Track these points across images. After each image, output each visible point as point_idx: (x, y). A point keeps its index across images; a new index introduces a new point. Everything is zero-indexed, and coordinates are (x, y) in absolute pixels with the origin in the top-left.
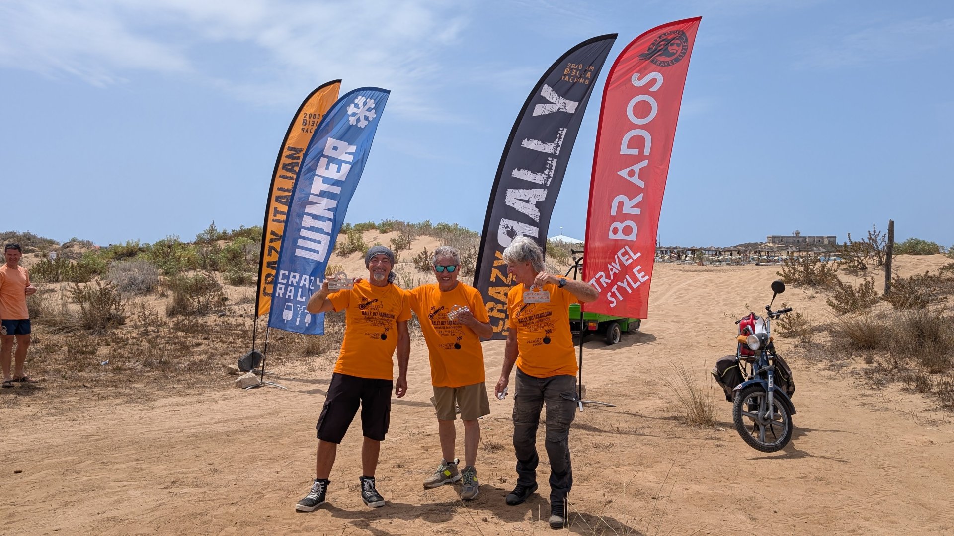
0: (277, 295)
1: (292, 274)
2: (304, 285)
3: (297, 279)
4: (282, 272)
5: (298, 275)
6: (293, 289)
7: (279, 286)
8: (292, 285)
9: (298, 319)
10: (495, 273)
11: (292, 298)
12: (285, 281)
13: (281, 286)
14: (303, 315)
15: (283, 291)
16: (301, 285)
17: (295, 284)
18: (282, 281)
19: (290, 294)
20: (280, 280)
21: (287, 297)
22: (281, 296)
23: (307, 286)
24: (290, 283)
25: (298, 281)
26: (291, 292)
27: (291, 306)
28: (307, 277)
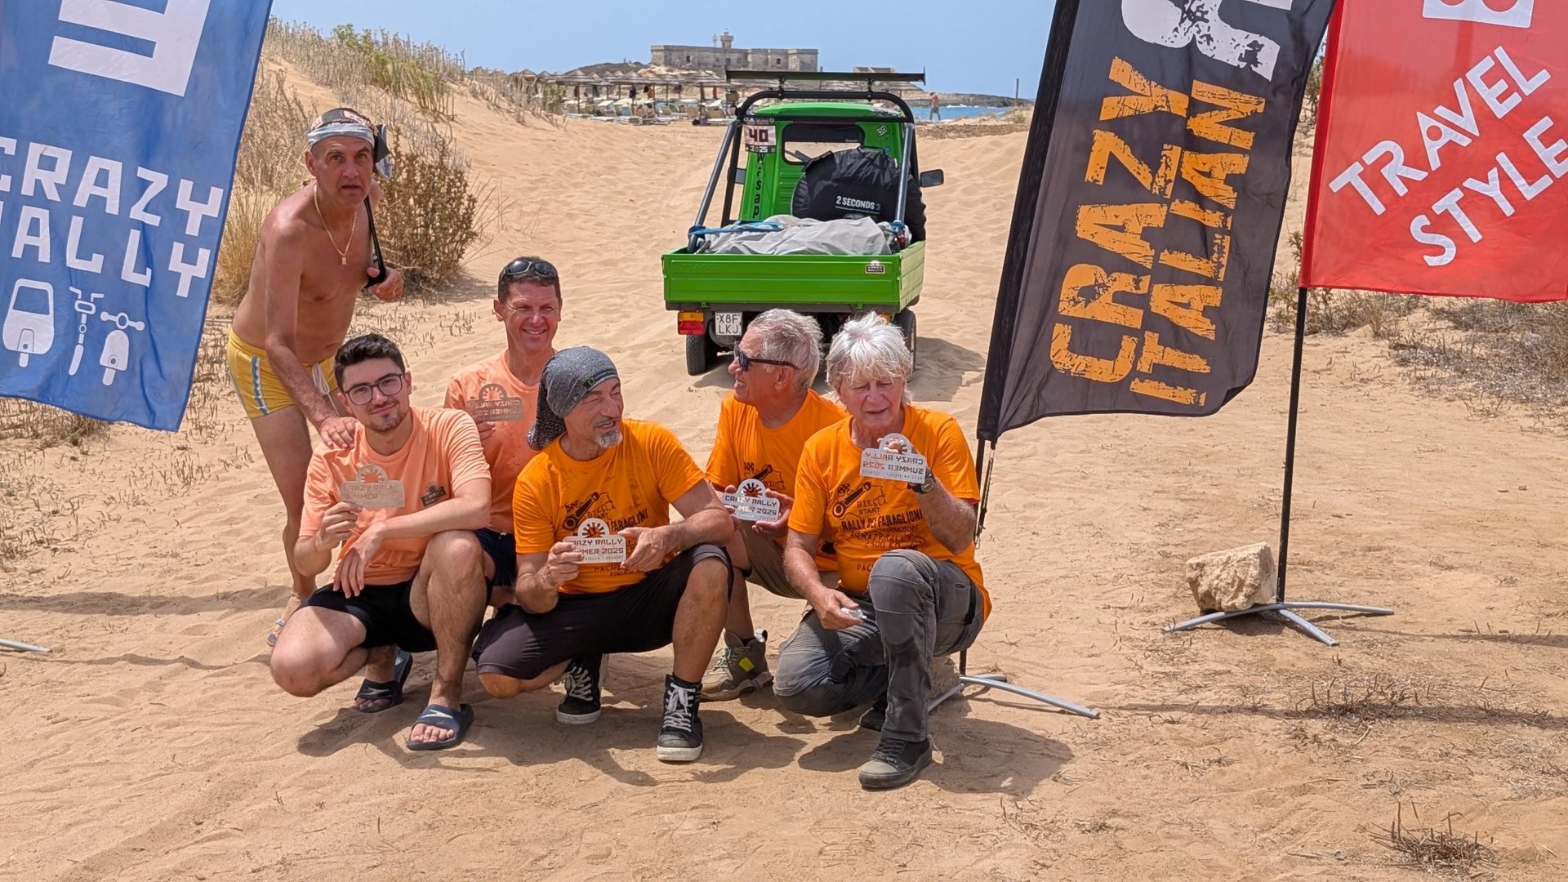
1: (35, 150)
2: (97, 202)
3: (61, 174)
5: (63, 156)
6: (43, 215)
8: (39, 198)
9: (79, 351)
10: (1106, 144)
11: (44, 256)
12: (5, 183)
14: (99, 334)
16: (80, 200)
17: (52, 195)
19: (32, 241)
21: (16, 252)
23: (112, 208)
24: (27, 189)
25: (63, 182)
26: (34, 229)
27: (45, 293)
28: (115, 168)
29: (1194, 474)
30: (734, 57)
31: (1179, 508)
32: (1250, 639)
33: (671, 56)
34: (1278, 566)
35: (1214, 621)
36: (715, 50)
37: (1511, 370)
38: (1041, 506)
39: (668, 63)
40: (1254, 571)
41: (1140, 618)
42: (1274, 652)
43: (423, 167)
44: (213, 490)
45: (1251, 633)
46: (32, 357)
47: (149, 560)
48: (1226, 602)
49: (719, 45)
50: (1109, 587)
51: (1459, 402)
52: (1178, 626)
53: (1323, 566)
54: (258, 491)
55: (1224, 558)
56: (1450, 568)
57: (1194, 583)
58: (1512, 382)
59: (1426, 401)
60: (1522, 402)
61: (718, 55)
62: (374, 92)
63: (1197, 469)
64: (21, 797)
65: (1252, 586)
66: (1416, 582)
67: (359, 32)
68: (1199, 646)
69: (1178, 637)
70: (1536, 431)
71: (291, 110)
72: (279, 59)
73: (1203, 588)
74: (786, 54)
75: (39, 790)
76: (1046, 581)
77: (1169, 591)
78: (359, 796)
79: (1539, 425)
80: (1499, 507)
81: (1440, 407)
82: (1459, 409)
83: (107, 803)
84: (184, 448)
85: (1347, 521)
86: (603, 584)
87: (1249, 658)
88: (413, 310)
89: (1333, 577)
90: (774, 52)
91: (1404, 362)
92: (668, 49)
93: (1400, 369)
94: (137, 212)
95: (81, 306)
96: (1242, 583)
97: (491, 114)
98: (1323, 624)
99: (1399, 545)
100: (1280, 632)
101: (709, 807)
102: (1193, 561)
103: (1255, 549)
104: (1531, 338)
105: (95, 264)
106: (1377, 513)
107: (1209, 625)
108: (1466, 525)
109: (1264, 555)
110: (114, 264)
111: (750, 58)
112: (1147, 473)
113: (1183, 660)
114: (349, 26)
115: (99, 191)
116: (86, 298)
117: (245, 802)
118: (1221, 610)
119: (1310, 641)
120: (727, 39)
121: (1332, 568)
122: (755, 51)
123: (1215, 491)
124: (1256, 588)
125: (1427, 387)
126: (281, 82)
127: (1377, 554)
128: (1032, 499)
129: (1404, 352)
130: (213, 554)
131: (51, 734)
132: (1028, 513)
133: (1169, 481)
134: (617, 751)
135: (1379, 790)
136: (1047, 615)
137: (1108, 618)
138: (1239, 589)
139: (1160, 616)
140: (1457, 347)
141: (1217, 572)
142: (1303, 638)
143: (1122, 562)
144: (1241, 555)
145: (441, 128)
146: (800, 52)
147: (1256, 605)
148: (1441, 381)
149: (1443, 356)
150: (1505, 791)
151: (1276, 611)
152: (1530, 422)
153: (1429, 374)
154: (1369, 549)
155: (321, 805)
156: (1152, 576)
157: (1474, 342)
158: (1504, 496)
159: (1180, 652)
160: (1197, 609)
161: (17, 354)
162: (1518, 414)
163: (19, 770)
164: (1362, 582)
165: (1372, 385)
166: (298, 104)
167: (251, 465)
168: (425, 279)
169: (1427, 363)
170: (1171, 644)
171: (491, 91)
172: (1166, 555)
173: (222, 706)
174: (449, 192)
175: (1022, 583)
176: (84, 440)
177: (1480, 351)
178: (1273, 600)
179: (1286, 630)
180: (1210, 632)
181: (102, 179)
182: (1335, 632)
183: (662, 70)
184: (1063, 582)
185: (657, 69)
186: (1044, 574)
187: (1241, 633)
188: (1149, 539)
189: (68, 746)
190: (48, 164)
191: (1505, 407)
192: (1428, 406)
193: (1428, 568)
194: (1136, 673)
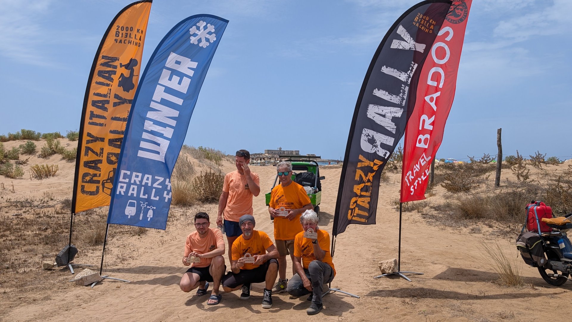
0: (118, 193)
1: (134, 174)
2: (146, 184)
4: (123, 172)
5: (140, 175)
6: (136, 187)
7: (120, 185)
8: (135, 184)
9: (142, 215)
10: (359, 172)
11: (135, 195)
12: (127, 180)
13: (122, 185)
14: (146, 212)
15: (124, 190)
16: (143, 184)
17: (138, 183)
18: (124, 180)
19: (133, 192)
20: (121, 179)
21: (129, 195)
22: (123, 194)
23: (150, 185)
24: (132, 182)
25: (140, 180)
26: (133, 190)
27: (135, 203)
28: (150, 177)
29: (380, 242)
30: (282, 152)
31: (377, 250)
32: (393, 280)
33: (269, 152)
34: (398, 263)
35: (385, 276)
36: (278, 151)
37: (447, 220)
38: (347, 249)
39: (268, 153)
40: (393, 265)
41: (369, 275)
42: (398, 283)
43: (216, 176)
44: (168, 246)
45: (393, 279)
46: (131, 216)
47: (153, 261)
48: (387, 272)
49: (279, 150)
50: (362, 268)
51: (436, 227)
52: (377, 277)
53: (408, 263)
54: (178, 246)
55: (387, 262)
56: (436, 264)
57: (380, 267)
58: (448, 222)
59: (429, 226)
60: (450, 227)
61: (279, 152)
62: (206, 160)
63: (380, 241)
64: (122, 315)
65: (393, 268)
66: (428, 267)
67: (204, 148)
68: (382, 281)
69: (377, 280)
70: (453, 233)
71: (189, 164)
72: (187, 153)
73: (382, 268)
74: (293, 151)
75: (126, 314)
76: (348, 267)
77: (375, 269)
78: (196, 316)
79: (454, 232)
80: (446, 250)
81: (432, 228)
82: (436, 228)
83: (141, 317)
84: (162, 236)
85: (413, 253)
86: (250, 268)
87: (393, 284)
88: (213, 206)
89: (410, 266)
90: (290, 151)
91: (424, 218)
92: (268, 150)
93: (424, 219)
94: (155, 185)
95: (142, 205)
96: (390, 267)
97: (231, 164)
98: (408, 276)
99: (425, 258)
100: (399, 278)
101: (273, 319)
102: (380, 262)
103: (393, 260)
104: (451, 213)
105: (146, 197)
106: (420, 251)
107: (384, 277)
108: (439, 254)
109: (395, 261)
110: (149, 197)
111: (285, 152)
112: (370, 242)
113: (378, 285)
114: (202, 147)
115: (147, 181)
116: (144, 203)
117: (171, 317)
118: (386, 273)
119: (406, 280)
120: (280, 148)
121: (410, 264)
122: (286, 151)
123: (385, 246)
124: (394, 268)
125: (430, 224)
126: (187, 158)
127: (420, 261)
128: (345, 248)
129: (424, 216)
130: (167, 260)
131: (130, 301)
132: (344, 251)
133: (375, 244)
134: (253, 305)
135: (422, 315)
136: (348, 274)
137: (362, 275)
138: (390, 269)
139: (373, 275)
140: (436, 215)
141: (385, 265)
142: (404, 280)
143: (365, 262)
144: (390, 261)
145: (220, 167)
146: (295, 151)
147: (394, 272)
148: (432, 222)
149: (433, 217)
150: (450, 315)
151: (398, 273)
152: (452, 231)
153: (430, 220)
154: (418, 260)
155: (188, 318)
156: (371, 265)
157: (439, 213)
158: (447, 248)
159: (378, 283)
160: (381, 273)
161: (128, 216)
162: (449, 229)
163: (122, 309)
164: (417, 267)
165: (418, 223)
166: (190, 163)
167: (176, 240)
168: (215, 199)
169: (429, 218)
170: (375, 281)
171: (231, 160)
172: (374, 261)
173: (168, 295)
174: (221, 181)
175: (343, 267)
176: (141, 234)
177: (441, 215)
178: (397, 271)
179: (401, 278)
180: (384, 278)
181: (148, 179)
182: (411, 278)
183: (267, 155)
184: (352, 267)
185: (266, 155)
186: (348, 265)
187: (391, 278)
188: (370, 257)
189: (133, 304)
190: (137, 176)
191: (446, 228)
192: (430, 228)
193: (431, 264)
194: (368, 288)
